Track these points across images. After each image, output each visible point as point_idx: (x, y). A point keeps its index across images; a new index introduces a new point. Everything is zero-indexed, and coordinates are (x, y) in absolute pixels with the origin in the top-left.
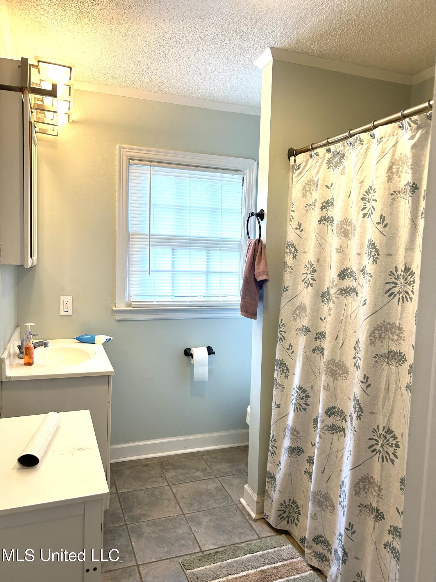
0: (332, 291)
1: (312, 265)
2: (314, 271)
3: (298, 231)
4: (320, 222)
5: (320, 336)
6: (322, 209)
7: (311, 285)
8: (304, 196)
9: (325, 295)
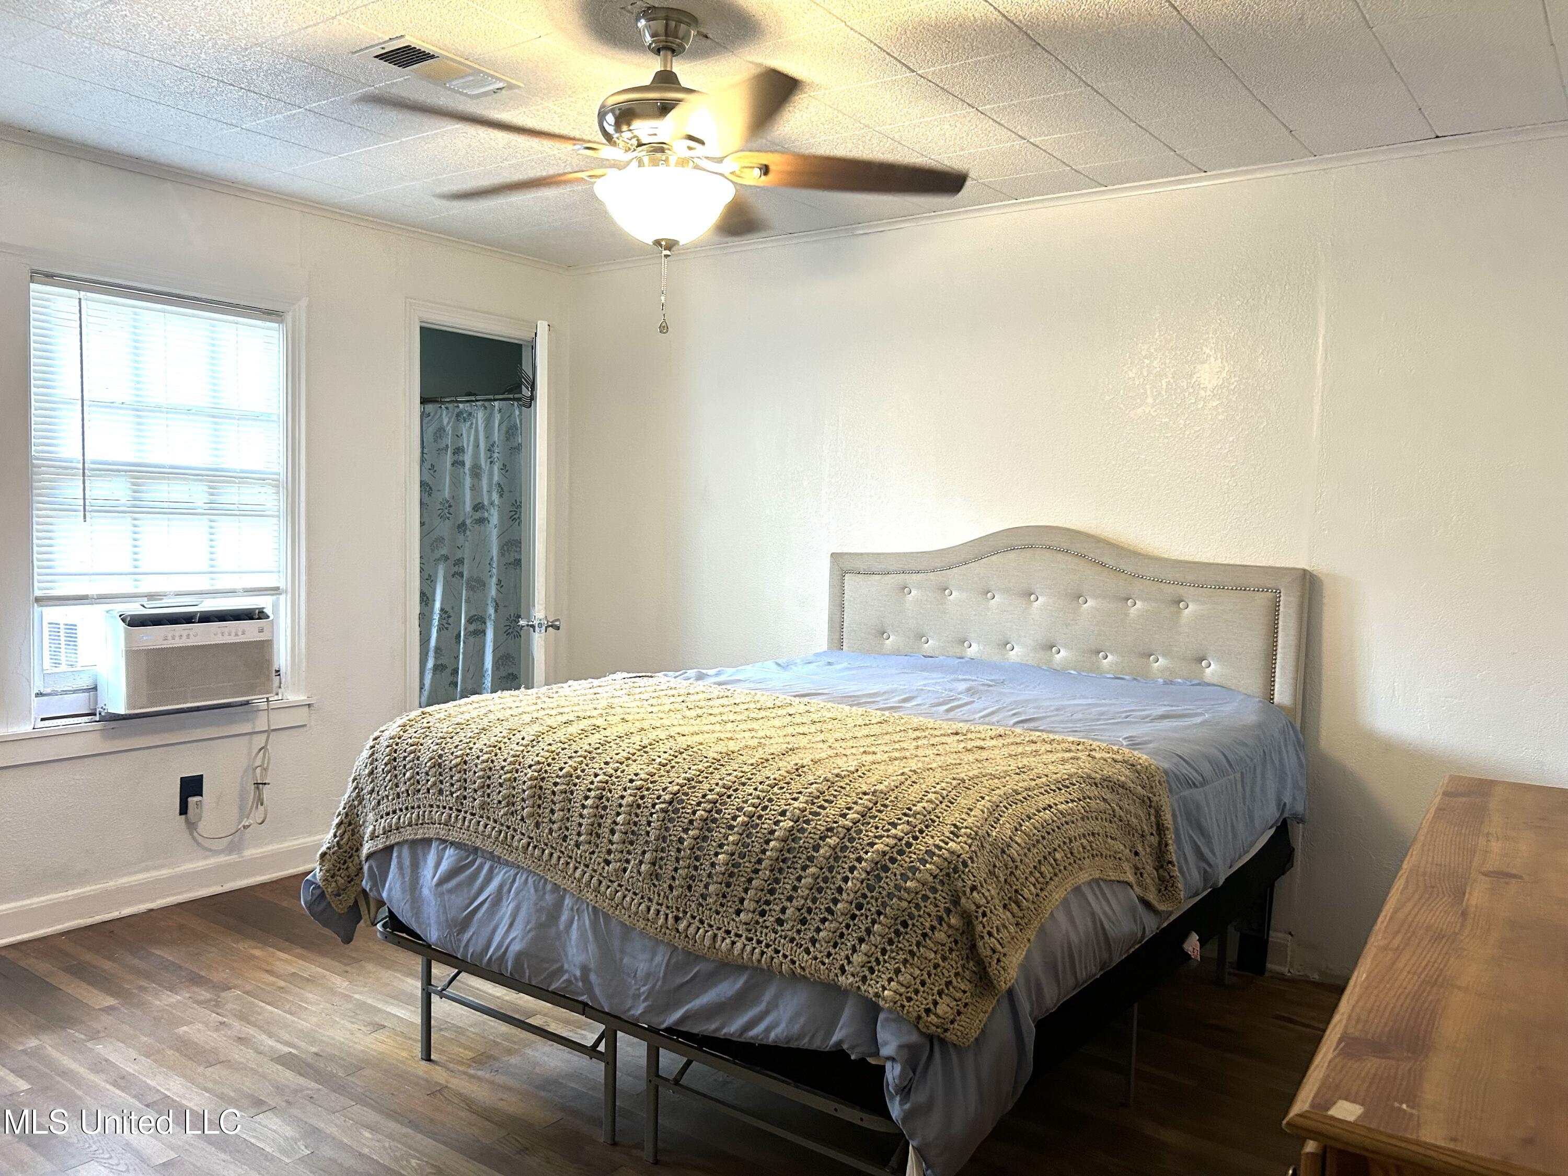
0: (468, 522)
1: (448, 502)
2: (450, 506)
3: (431, 472)
4: (453, 465)
5: (460, 562)
6: (454, 454)
7: (448, 518)
8: (435, 441)
9: (462, 527)
